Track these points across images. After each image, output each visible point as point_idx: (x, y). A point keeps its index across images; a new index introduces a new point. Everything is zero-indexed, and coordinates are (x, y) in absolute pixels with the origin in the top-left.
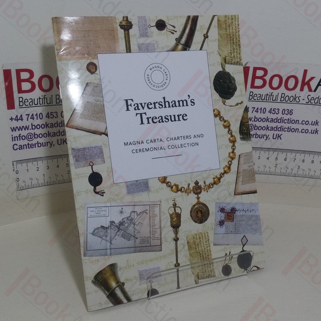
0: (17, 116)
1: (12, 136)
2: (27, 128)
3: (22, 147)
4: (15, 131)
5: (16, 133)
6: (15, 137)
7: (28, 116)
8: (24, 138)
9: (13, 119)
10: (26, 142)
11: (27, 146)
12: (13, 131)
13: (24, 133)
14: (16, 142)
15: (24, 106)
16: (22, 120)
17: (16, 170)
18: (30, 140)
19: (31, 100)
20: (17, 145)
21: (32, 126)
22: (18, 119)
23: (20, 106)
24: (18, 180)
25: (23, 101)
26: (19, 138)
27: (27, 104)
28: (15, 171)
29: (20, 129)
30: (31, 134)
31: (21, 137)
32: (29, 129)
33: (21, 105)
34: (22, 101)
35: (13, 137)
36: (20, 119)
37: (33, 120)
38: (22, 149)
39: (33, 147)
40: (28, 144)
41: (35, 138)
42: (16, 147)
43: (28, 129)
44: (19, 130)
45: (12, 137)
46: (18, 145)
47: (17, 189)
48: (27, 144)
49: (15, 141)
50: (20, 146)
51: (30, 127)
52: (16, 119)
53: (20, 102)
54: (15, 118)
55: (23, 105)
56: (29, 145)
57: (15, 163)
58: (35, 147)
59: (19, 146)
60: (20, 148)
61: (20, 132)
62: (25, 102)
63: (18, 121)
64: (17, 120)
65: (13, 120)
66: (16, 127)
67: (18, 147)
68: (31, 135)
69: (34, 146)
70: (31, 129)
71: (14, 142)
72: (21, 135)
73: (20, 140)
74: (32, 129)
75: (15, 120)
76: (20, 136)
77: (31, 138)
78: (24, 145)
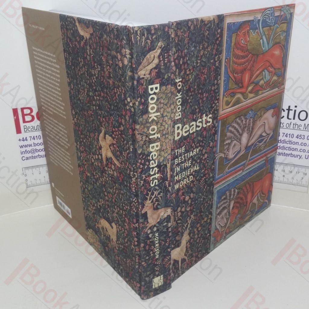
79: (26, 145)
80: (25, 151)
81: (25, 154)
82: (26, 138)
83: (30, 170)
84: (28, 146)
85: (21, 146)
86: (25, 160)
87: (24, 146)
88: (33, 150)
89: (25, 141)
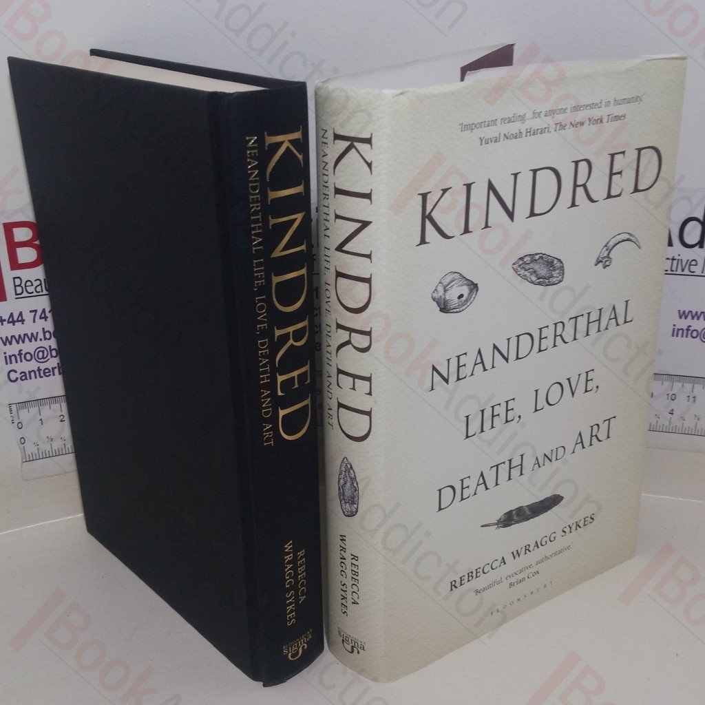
0: (12, 315)
1: (5, 353)
2: (33, 337)
3: (25, 375)
4: (11, 344)
5: (13, 349)
6: (10, 357)
7: (34, 313)
8: (28, 357)
9: (5, 320)
10: (33, 365)
11: (37, 373)
12: (5, 344)
13: (29, 347)
14: (14, 366)
15: (25, 294)
16: (23, 321)
17: (16, 422)
18: (42, 360)
19: (38, 282)
20: (16, 372)
21: (44, 333)
22: (15, 319)
23: (16, 294)
24: (23, 440)
25: (23, 285)
26: (18, 357)
27: (30, 289)
28: (15, 424)
29: (20, 339)
30: (43, 349)
31: (23, 356)
32: (38, 339)
33: (18, 293)
34: (20, 285)
35: (7, 355)
36: (18, 321)
37: (46, 320)
38: (26, 379)
39: (50, 375)
40: (39, 370)
41: (52, 356)
42: (13, 375)
43: (36, 340)
44: (18, 343)
45: (6, 357)
46: (19, 372)
47: (22, 459)
48: (36, 369)
49: (11, 363)
50: (23, 374)
51: (41, 336)
52: (11, 320)
53: (15, 286)
54: (9, 319)
55: (22, 293)
56: (42, 372)
57: (14, 407)
58: (54, 375)
59: (21, 374)
60: (23, 378)
61: (21, 346)
62: (26, 286)
63: (14, 325)
64: (13, 322)
65: (5, 323)
66: (12, 337)
67: (19, 376)
68: (43, 352)
69: (51, 373)
70: (43, 339)
71: (10, 367)
72: (23, 352)
73: (21, 361)
74: (45, 339)
75: (9, 322)
76: (20, 354)
77: (43, 358)
78: (30, 372)
79: (20, 336)
80: (17, 353)
81: (17, 362)
82: (21, 314)
83: (34, 410)
84: (26, 339)
85: (4, 339)
86: (19, 380)
87: (14, 340)
88: (42, 349)
89: (16, 323)
